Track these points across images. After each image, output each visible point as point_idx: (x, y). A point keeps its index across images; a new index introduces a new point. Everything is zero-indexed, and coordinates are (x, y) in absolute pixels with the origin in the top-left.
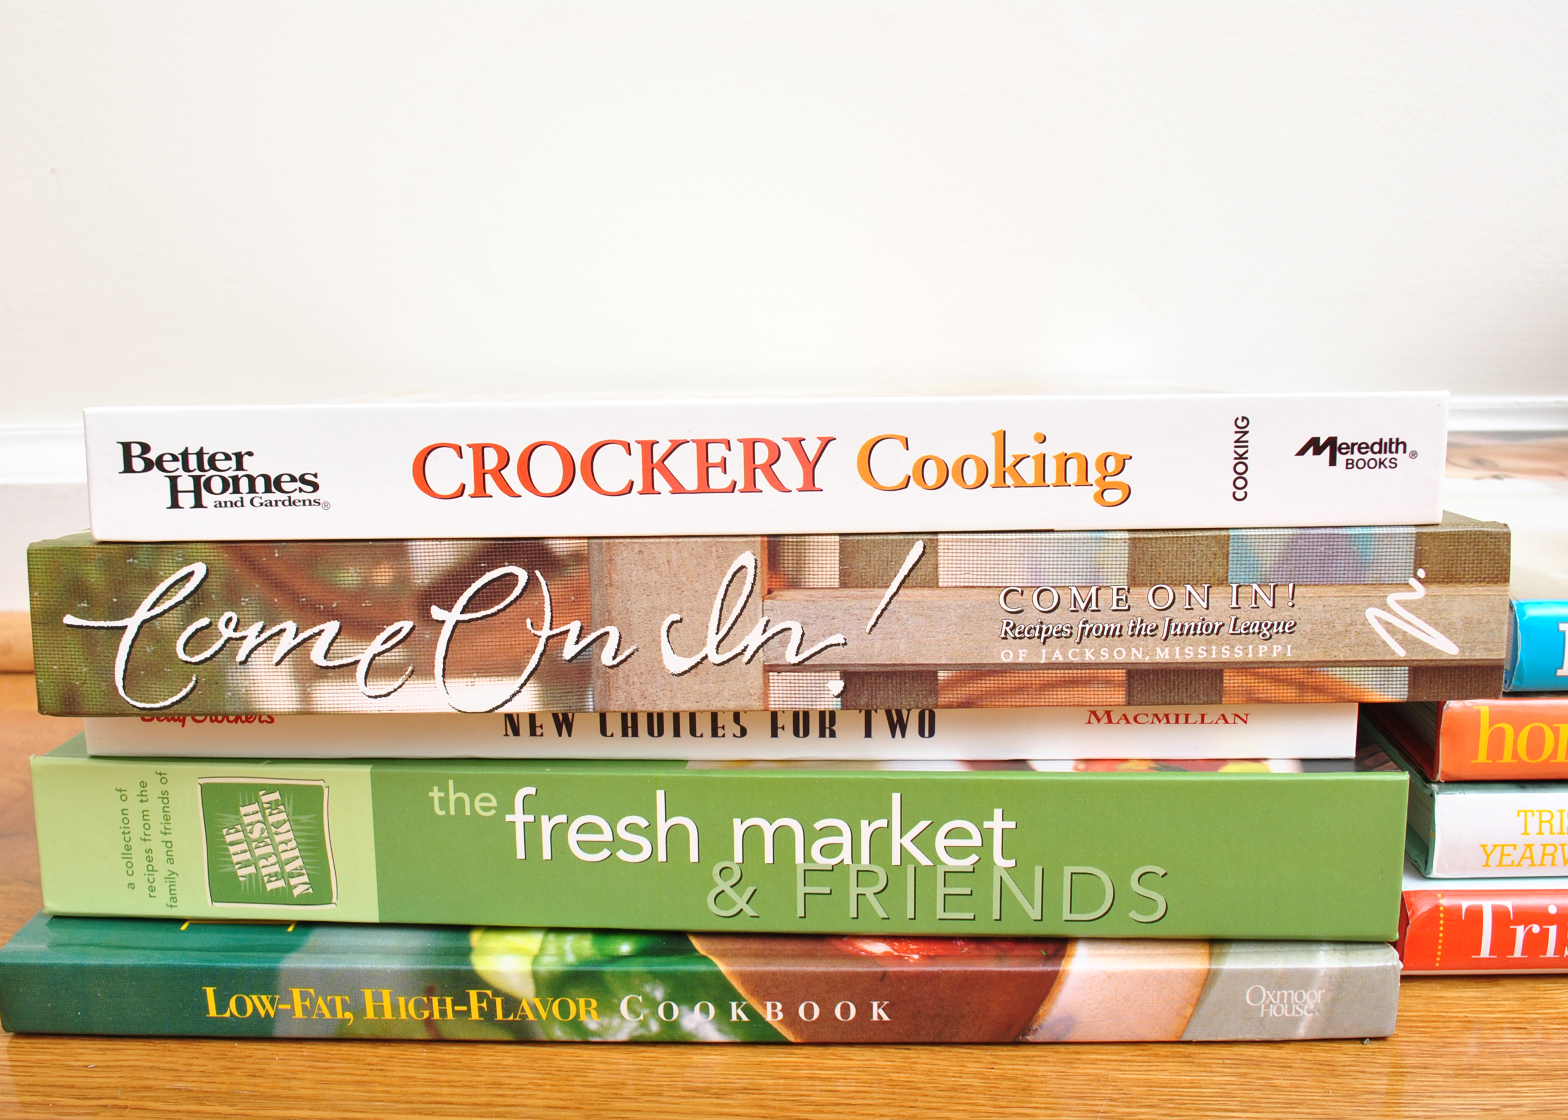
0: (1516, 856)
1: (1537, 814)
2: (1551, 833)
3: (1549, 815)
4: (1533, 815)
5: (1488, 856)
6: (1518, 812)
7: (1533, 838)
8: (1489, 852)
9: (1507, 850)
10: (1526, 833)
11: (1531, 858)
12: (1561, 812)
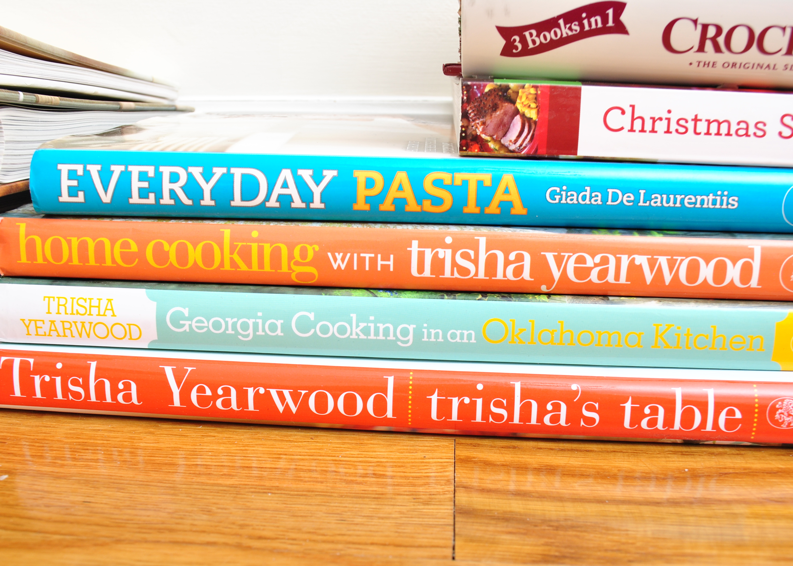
0: (46, 328)
1: (56, 300)
2: (66, 313)
3: (64, 300)
4: (54, 300)
5: (27, 327)
6: (45, 297)
7: (53, 316)
8: (27, 325)
9: (39, 324)
10: (49, 313)
11: (56, 330)
12: (73, 299)
